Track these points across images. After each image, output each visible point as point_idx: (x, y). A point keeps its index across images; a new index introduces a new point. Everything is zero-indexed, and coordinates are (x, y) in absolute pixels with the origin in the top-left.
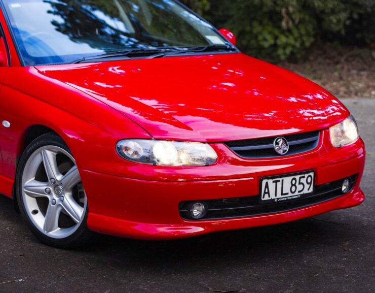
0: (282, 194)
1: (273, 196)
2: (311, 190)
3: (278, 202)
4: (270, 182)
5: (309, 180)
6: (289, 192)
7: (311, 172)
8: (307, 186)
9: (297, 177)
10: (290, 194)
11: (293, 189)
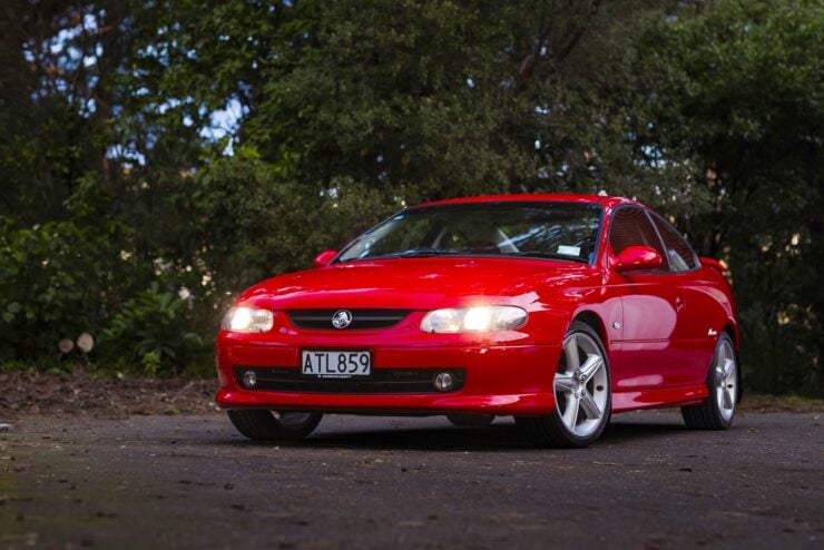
0: (328, 371)
1: (316, 371)
2: (368, 372)
3: (322, 379)
4: (312, 355)
5: (364, 360)
6: (336, 369)
7: (366, 350)
8: (361, 368)
9: (347, 355)
10: (338, 372)
11: (342, 367)
